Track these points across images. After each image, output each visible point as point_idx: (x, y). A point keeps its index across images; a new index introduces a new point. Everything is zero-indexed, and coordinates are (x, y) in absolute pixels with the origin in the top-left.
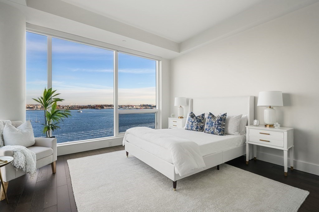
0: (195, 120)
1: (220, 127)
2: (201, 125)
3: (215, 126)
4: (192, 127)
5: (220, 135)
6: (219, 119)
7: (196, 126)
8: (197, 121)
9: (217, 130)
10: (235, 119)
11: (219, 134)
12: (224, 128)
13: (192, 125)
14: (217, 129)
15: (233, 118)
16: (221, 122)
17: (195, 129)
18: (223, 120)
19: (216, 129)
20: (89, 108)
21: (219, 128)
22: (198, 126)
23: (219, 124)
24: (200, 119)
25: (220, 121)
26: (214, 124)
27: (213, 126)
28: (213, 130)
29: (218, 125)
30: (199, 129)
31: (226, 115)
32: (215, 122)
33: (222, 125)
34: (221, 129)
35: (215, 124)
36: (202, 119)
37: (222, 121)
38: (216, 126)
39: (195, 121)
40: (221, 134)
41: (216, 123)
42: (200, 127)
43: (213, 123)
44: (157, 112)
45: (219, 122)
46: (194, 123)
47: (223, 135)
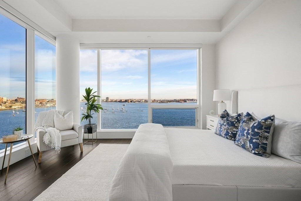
0: (224, 122)
1: (257, 139)
2: (235, 131)
3: (247, 137)
4: (220, 131)
5: (255, 154)
6: (255, 125)
7: (226, 131)
8: (228, 124)
9: (251, 145)
10: (297, 128)
11: (253, 152)
12: (265, 142)
13: (221, 128)
14: (251, 142)
15: (293, 126)
16: (260, 132)
17: (223, 135)
18: (265, 128)
19: (249, 141)
20: (175, 102)
21: (254, 141)
22: (228, 131)
23: (255, 134)
24: (233, 122)
25: (258, 129)
26: (246, 133)
27: (244, 135)
28: (244, 143)
29: (253, 135)
30: (230, 136)
31: (272, 120)
32: (248, 130)
33: (261, 137)
34: (259, 144)
35: (248, 134)
36: (236, 122)
37: (262, 129)
38: (249, 136)
39: (225, 124)
40: (257, 152)
41: (249, 132)
42: (232, 133)
43: (245, 130)
44: (198, 107)
45: (256, 130)
46: (223, 126)
47: (261, 156)
